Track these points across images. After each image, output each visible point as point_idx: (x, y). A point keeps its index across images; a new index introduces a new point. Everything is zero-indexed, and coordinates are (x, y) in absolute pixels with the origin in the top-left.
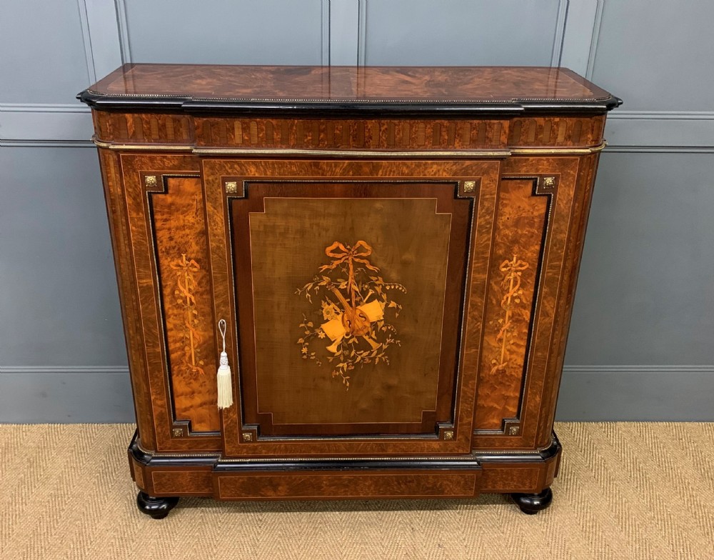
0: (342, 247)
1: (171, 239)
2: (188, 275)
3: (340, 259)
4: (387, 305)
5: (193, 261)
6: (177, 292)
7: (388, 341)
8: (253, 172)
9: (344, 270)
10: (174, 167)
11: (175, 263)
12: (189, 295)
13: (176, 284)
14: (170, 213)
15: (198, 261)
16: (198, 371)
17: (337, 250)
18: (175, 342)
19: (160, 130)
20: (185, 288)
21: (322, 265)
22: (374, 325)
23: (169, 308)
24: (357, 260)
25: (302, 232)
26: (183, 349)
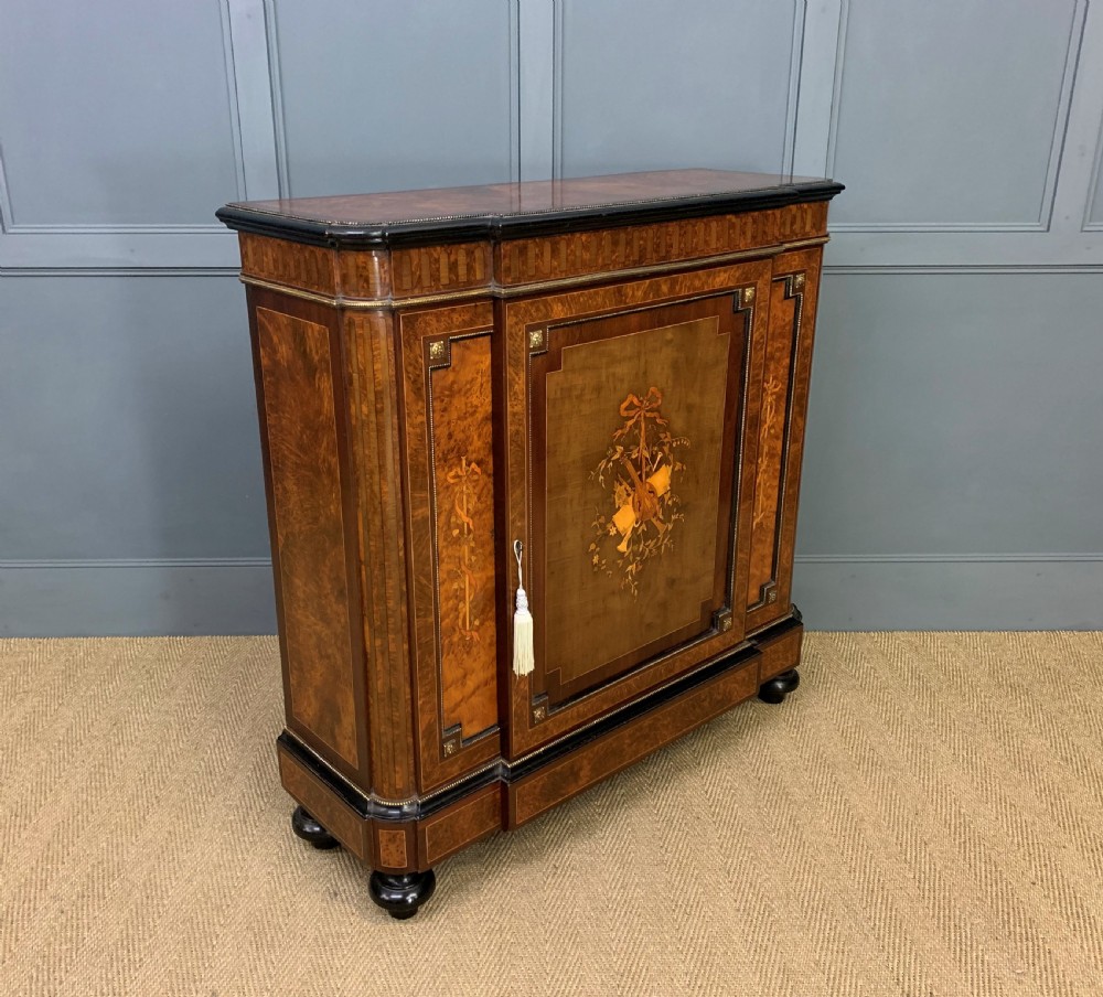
0: (636, 401)
1: (450, 436)
2: (467, 488)
3: (633, 417)
4: (674, 467)
5: (473, 465)
6: (453, 519)
7: (673, 517)
8: (559, 311)
9: (637, 431)
10: (465, 323)
11: (452, 474)
12: (466, 519)
13: (453, 507)
14: (451, 396)
15: (479, 463)
16: (472, 638)
17: (631, 407)
18: (447, 599)
19: (450, 269)
20: (462, 509)
21: (617, 430)
22: (662, 499)
23: (443, 547)
24: (648, 415)
25: (598, 389)
26: (456, 610)
